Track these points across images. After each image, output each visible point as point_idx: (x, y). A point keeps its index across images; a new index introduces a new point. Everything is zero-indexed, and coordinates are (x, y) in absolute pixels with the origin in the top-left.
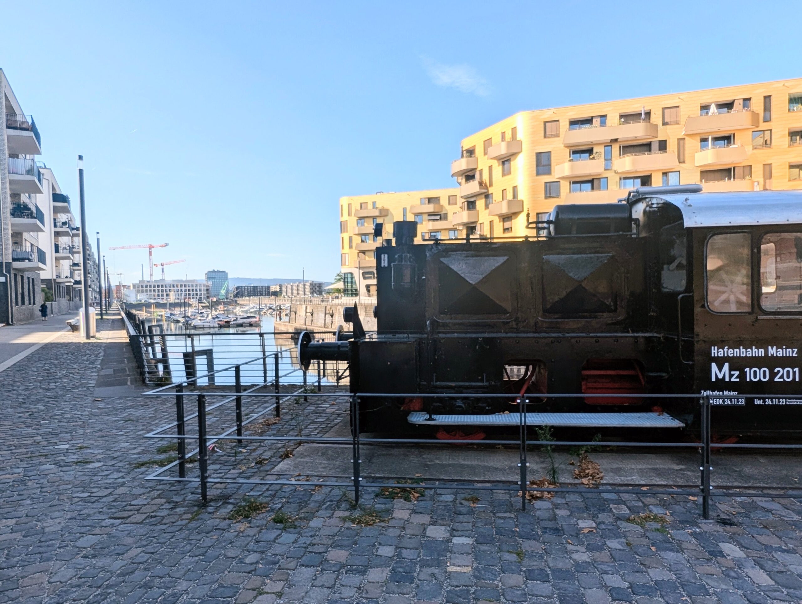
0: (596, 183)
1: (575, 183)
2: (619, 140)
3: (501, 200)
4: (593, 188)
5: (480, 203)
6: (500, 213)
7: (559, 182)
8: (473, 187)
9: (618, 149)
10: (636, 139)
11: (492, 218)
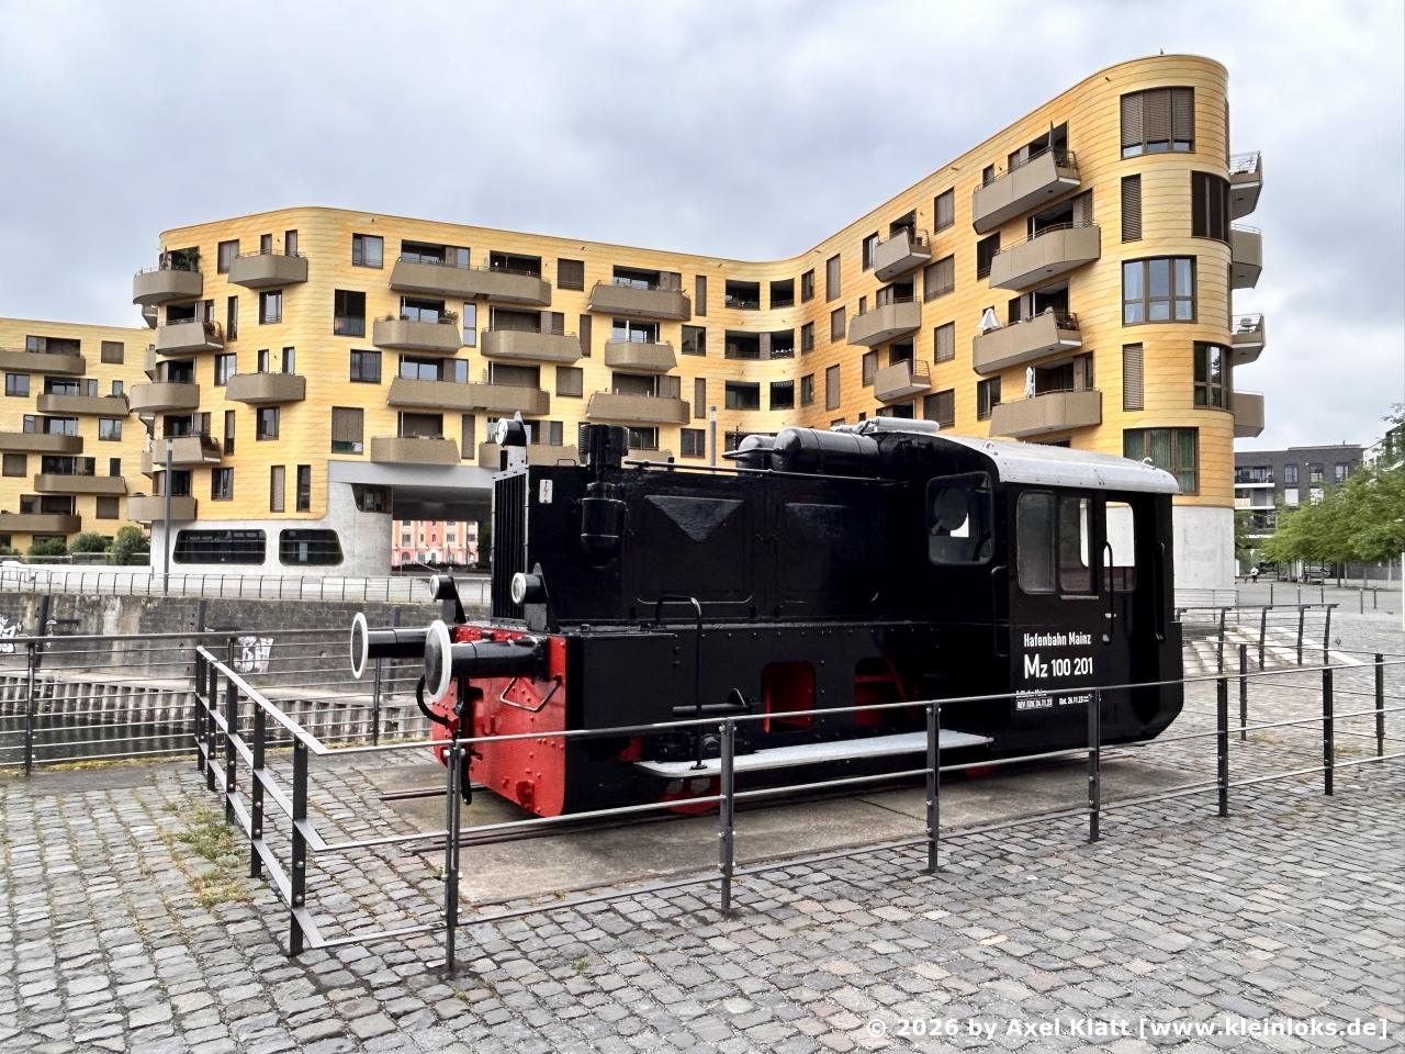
0: (447, 366)
1: (409, 359)
2: (489, 298)
3: (256, 371)
4: (440, 376)
5: (203, 372)
6: (252, 397)
7: (380, 353)
8: (190, 334)
9: (488, 313)
10: (517, 301)
11: (231, 405)
